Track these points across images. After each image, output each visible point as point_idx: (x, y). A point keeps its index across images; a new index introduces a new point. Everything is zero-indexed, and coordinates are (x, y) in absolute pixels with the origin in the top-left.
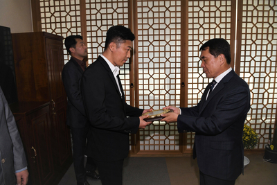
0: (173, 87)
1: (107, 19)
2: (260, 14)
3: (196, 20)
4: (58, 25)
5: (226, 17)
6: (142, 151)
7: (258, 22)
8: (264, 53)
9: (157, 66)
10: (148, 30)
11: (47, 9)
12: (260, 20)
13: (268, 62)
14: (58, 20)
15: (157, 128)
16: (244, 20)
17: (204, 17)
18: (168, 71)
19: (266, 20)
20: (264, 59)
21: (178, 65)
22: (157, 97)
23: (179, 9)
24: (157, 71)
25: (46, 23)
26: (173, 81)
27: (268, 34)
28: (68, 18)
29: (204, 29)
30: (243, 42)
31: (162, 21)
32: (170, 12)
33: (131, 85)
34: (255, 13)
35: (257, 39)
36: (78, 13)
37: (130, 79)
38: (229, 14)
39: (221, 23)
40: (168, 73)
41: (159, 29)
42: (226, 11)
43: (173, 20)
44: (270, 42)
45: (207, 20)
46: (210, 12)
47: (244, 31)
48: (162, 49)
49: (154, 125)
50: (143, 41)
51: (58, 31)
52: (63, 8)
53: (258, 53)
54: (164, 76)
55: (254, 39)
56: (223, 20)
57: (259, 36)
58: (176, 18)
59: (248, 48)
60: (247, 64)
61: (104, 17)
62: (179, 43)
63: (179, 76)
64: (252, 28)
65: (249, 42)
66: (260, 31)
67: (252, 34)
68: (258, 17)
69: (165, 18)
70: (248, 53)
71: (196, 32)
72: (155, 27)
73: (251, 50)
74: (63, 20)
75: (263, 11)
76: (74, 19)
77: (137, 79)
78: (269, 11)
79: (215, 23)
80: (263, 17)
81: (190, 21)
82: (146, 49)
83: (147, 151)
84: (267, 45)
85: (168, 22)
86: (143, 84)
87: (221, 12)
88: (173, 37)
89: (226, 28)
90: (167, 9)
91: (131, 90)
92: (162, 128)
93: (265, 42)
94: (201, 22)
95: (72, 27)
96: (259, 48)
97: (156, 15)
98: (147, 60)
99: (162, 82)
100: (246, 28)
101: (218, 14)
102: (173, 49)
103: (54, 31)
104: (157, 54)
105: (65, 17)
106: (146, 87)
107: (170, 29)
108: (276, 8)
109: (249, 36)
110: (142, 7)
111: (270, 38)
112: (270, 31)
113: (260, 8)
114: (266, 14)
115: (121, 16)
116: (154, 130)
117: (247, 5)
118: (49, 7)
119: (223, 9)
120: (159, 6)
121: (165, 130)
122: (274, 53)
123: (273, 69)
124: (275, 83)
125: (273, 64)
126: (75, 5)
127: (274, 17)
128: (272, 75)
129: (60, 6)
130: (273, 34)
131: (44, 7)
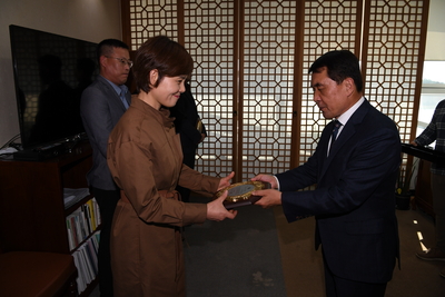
0: (283, 116)
1: (209, 36)
2: (391, 31)
3: (313, 38)
5: (349, 35)
7: (388, 41)
8: (394, 79)
9: (265, 91)
11: (139, 22)
12: (391, 38)
13: (400, 90)
15: (263, 165)
16: (371, 38)
17: (323, 35)
18: (277, 97)
19: (398, 38)
20: (395, 85)
21: (290, 91)
22: (264, 128)
23: (293, 25)
24: (265, 97)
26: (283, 110)
27: (400, 55)
29: (323, 48)
30: (369, 65)
31: (273, 38)
32: (283, 28)
33: (234, 112)
34: (385, 31)
35: (386, 61)
36: (175, 27)
37: (234, 106)
38: (353, 31)
39: (343, 41)
40: (277, 99)
41: (269, 48)
42: (350, 28)
43: (286, 38)
44: (402, 65)
45: (326, 38)
46: (330, 28)
47: (370, 51)
48: (272, 71)
49: (260, 161)
50: (250, 61)
52: (157, 22)
53: (388, 79)
54: (273, 103)
55: (382, 61)
56: (346, 38)
57: (389, 59)
58: (289, 35)
59: (375, 72)
60: (373, 91)
61: (205, 32)
62: (291, 65)
63: (290, 103)
64: (380, 49)
65: (376, 65)
66: (390, 52)
67: (380, 55)
68: (388, 35)
69: (276, 35)
70: (374, 78)
71: (313, 52)
72: (264, 45)
73: (378, 75)
75: (395, 28)
76: (169, 34)
77: (241, 106)
78: (402, 28)
79: (336, 41)
80: (394, 35)
81: (306, 39)
82: (252, 71)
84: (398, 69)
85: (279, 39)
86: (249, 112)
87: (343, 28)
88: (285, 58)
89: (349, 48)
90: (279, 25)
91: (234, 119)
92: (269, 165)
93: (396, 65)
94: (319, 41)
96: (388, 72)
97: (266, 32)
98: (255, 84)
99: (271, 110)
100: (373, 48)
101: (340, 31)
102: (285, 71)
104: (265, 78)
106: (252, 116)
107: (282, 48)
108: (411, 25)
109: (376, 58)
110: (250, 22)
111: (402, 61)
112: (403, 52)
113: (391, 24)
114: (398, 32)
115: (224, 32)
116: (260, 167)
117: (375, 21)
118: (142, 19)
119: (346, 25)
120: (270, 21)
121: (272, 168)
122: (407, 79)
123: (405, 98)
124: (407, 115)
125: (406, 92)
126: (172, 18)
127: (408, 35)
128: (404, 105)
129: (154, 18)
130: (406, 55)
131: (136, 19)
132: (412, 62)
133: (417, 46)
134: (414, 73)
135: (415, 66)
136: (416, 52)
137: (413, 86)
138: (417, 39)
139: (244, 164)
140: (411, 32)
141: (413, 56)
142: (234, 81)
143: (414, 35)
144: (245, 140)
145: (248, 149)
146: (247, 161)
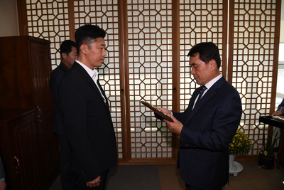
0: (164, 92)
1: (96, 23)
2: (252, 18)
3: (187, 24)
4: (46, 29)
5: (218, 21)
6: (134, 159)
7: (249, 26)
8: (256, 58)
9: (148, 71)
10: (138, 34)
11: (34, 12)
12: (252, 24)
13: (261, 67)
14: (45, 23)
15: (148, 135)
16: (236, 24)
17: (196, 21)
18: (159, 76)
19: (257, 24)
20: (257, 63)
21: (170, 70)
23: (170, 12)
24: (148, 76)
25: (32, 27)
26: (164, 87)
27: (260, 38)
28: (56, 21)
29: (196, 33)
30: (235, 46)
31: (153, 25)
32: (161, 16)
33: (122, 90)
34: (247, 17)
35: (249, 43)
36: (67, 16)
37: (121, 85)
38: (221, 18)
39: (212, 27)
40: (159, 78)
41: (150, 33)
42: (218, 15)
43: (164, 24)
44: (262, 46)
45: (198, 24)
46: (201, 16)
47: (236, 35)
48: (153, 53)
49: (146, 132)
50: (133, 45)
51: (45, 35)
52: (50, 11)
53: (251, 58)
54: (155, 81)
55: (246, 43)
56: (215, 24)
57: (252, 41)
58: (167, 21)
59: (240, 52)
60: (240, 69)
61: (93, 20)
62: (170, 47)
63: (170, 81)
64: (244, 32)
65: (241, 46)
66: (252, 35)
67: (244, 38)
68: (249, 21)
69: (155, 21)
70: (240, 58)
71: (187, 36)
72: (145, 31)
73: (243, 55)
74: (51, 23)
75: (255, 15)
76: (62, 22)
77: (128, 85)
78: (260, 15)
79: (207, 27)
80: (255, 21)
81: (182, 25)
82: (136, 54)
83: (139, 159)
84: (259, 49)
85: (158, 25)
86: (134, 90)
87: (213, 15)
88: (164, 42)
89: (218, 33)
90: (158, 13)
91: (121, 96)
92: (154, 135)
93: (257, 46)
94: (193, 26)
95: (59, 31)
96: (251, 52)
97: (147, 19)
98: (138, 65)
99: (153, 87)
100: (238, 32)
101: (210, 18)
102: (164, 53)
103: (41, 35)
104: (148, 59)
105: (53, 20)
106: (137, 93)
107: (161, 33)
108: (268, 12)
109: (241, 41)
110: (132, 10)
111: (262, 43)
112: (262, 35)
113: (252, 12)
114: (258, 18)
115: (110, 20)
116: (146, 137)
117: (239, 9)
118: (37, 9)
119: (214, 13)
120: (150, 10)
121: (157, 137)
122: (267, 57)
123: (266, 74)
124: (267, 88)
125: (266, 69)
126: (63, 8)
127: (266, 21)
128: (265, 79)
129: (47, 9)
130: (265, 38)
131: (31, 10)
132: (270, 44)
133: (273, 30)
134: (272, 52)
135: (272, 47)
136: (273, 35)
137: (271, 63)
138: (273, 24)
139: (132, 135)
140: (268, 18)
141: (270, 38)
142: (120, 63)
143: (271, 21)
144: (132, 114)
145: (135, 122)
146: (135, 132)
